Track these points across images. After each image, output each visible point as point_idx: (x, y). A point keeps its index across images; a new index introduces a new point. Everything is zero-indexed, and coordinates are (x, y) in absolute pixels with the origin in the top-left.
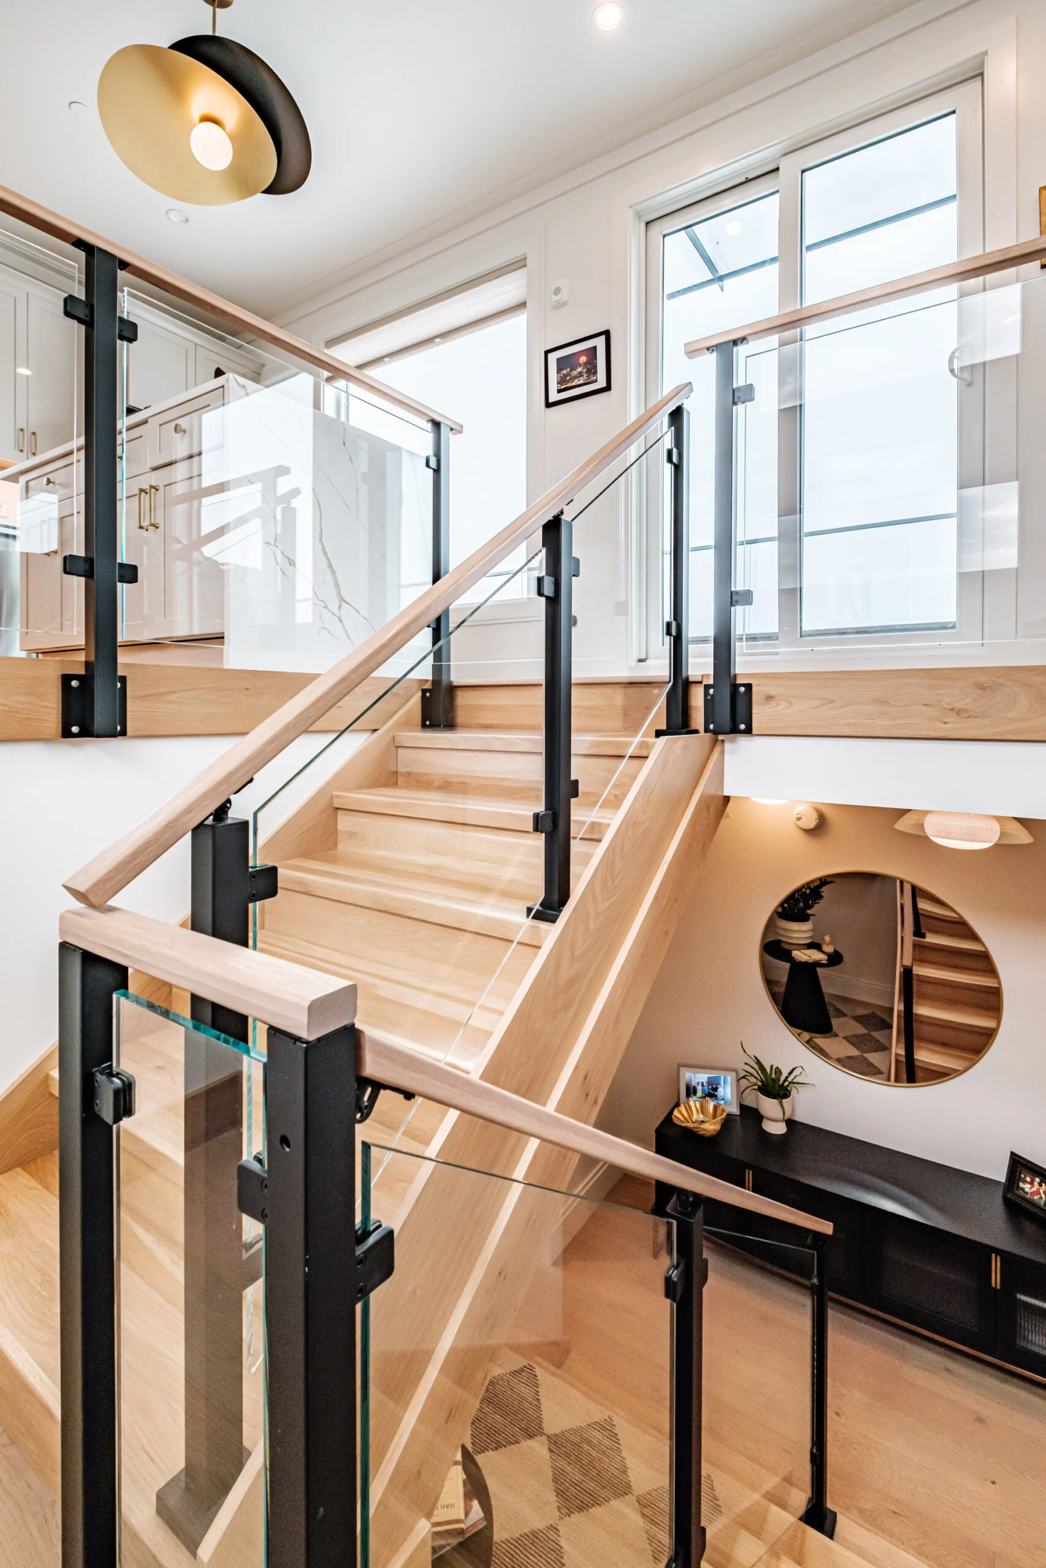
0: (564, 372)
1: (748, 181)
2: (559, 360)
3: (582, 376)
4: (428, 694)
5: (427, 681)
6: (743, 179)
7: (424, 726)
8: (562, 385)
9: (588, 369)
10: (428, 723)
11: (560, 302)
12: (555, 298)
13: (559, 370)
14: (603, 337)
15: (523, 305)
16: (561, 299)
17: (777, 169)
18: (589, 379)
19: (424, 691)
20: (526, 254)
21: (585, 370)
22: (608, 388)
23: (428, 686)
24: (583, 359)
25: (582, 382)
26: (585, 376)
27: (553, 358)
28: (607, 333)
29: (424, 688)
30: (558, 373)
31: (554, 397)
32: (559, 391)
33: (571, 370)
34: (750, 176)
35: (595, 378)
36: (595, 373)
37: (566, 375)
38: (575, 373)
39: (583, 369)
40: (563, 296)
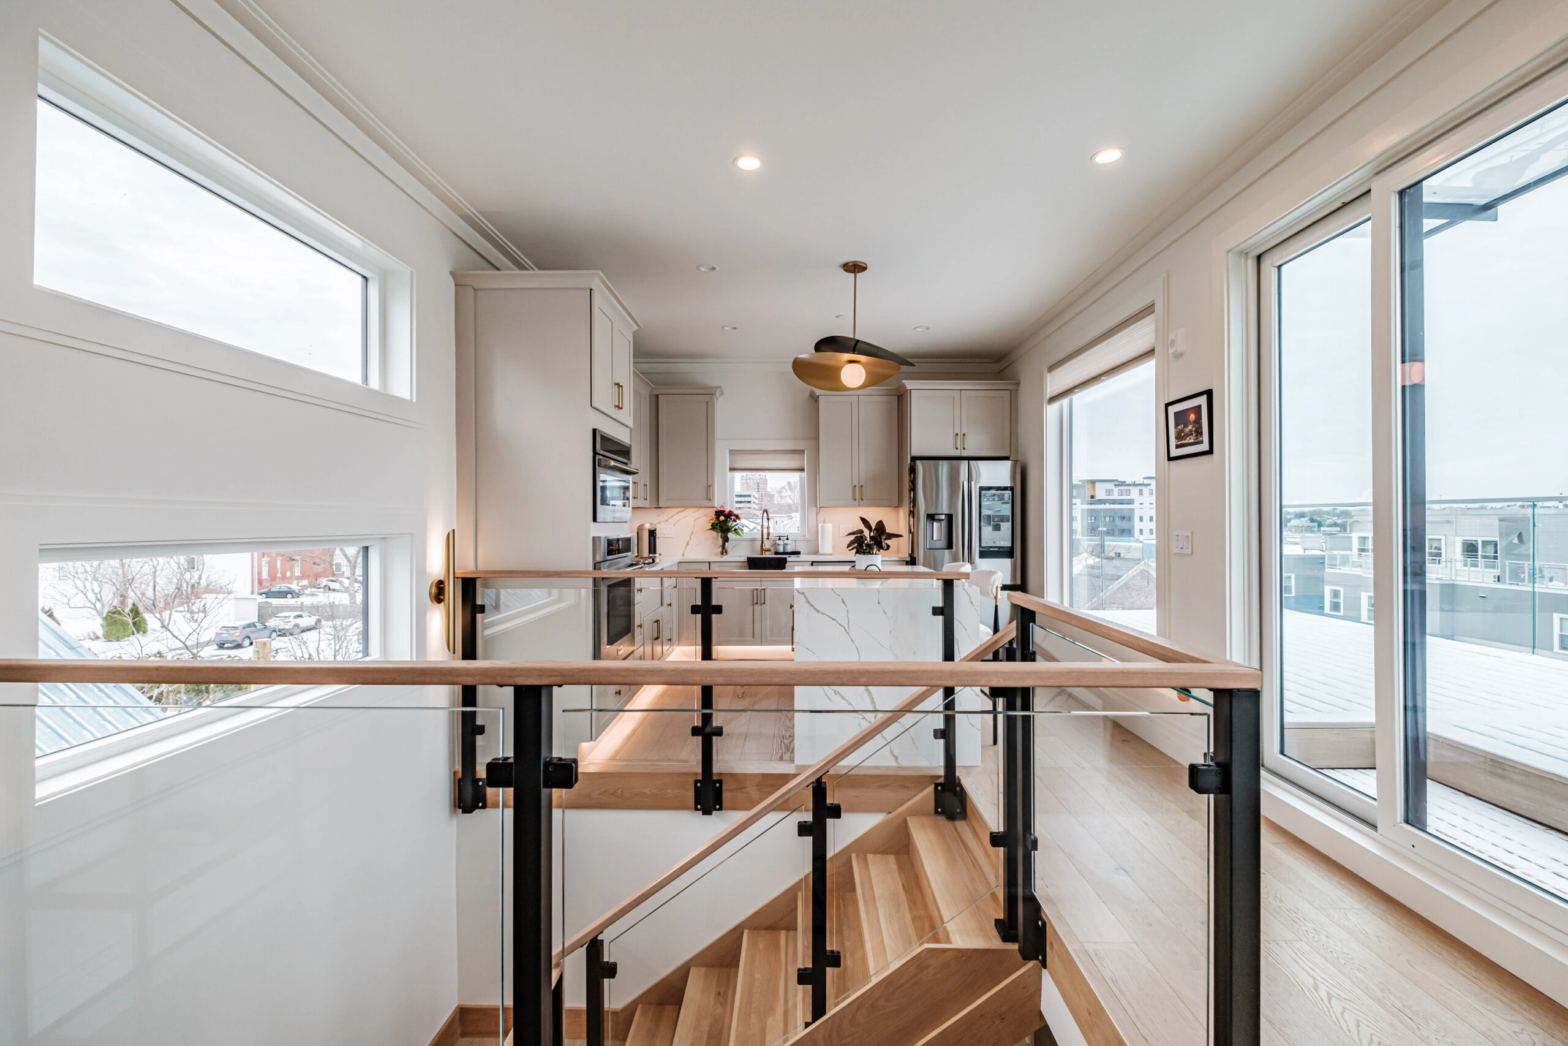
0: (1180, 427)
1: (1345, 205)
2: (1176, 414)
3: (1192, 435)
4: (939, 788)
5: (940, 777)
6: (1339, 204)
7: (936, 812)
8: (1179, 441)
9: (1196, 428)
10: (939, 810)
11: (1176, 353)
12: (1171, 350)
13: (1176, 425)
14: (1205, 396)
15: (1151, 352)
16: (1176, 351)
17: (1369, 191)
18: (1197, 439)
19: (937, 785)
20: (1154, 300)
21: (1194, 429)
22: (1210, 451)
23: (941, 780)
24: (1192, 417)
25: (1192, 441)
26: (1194, 435)
27: (1173, 410)
28: (1209, 393)
29: (937, 782)
30: (1175, 427)
31: (1174, 452)
32: (1178, 447)
33: (1185, 427)
34: (1347, 200)
35: (1201, 439)
36: (1201, 433)
37: (1181, 431)
38: (1187, 430)
39: (1193, 427)
40: (1180, 347)
